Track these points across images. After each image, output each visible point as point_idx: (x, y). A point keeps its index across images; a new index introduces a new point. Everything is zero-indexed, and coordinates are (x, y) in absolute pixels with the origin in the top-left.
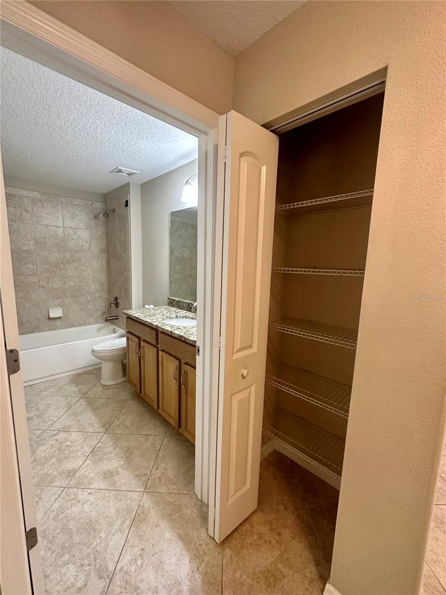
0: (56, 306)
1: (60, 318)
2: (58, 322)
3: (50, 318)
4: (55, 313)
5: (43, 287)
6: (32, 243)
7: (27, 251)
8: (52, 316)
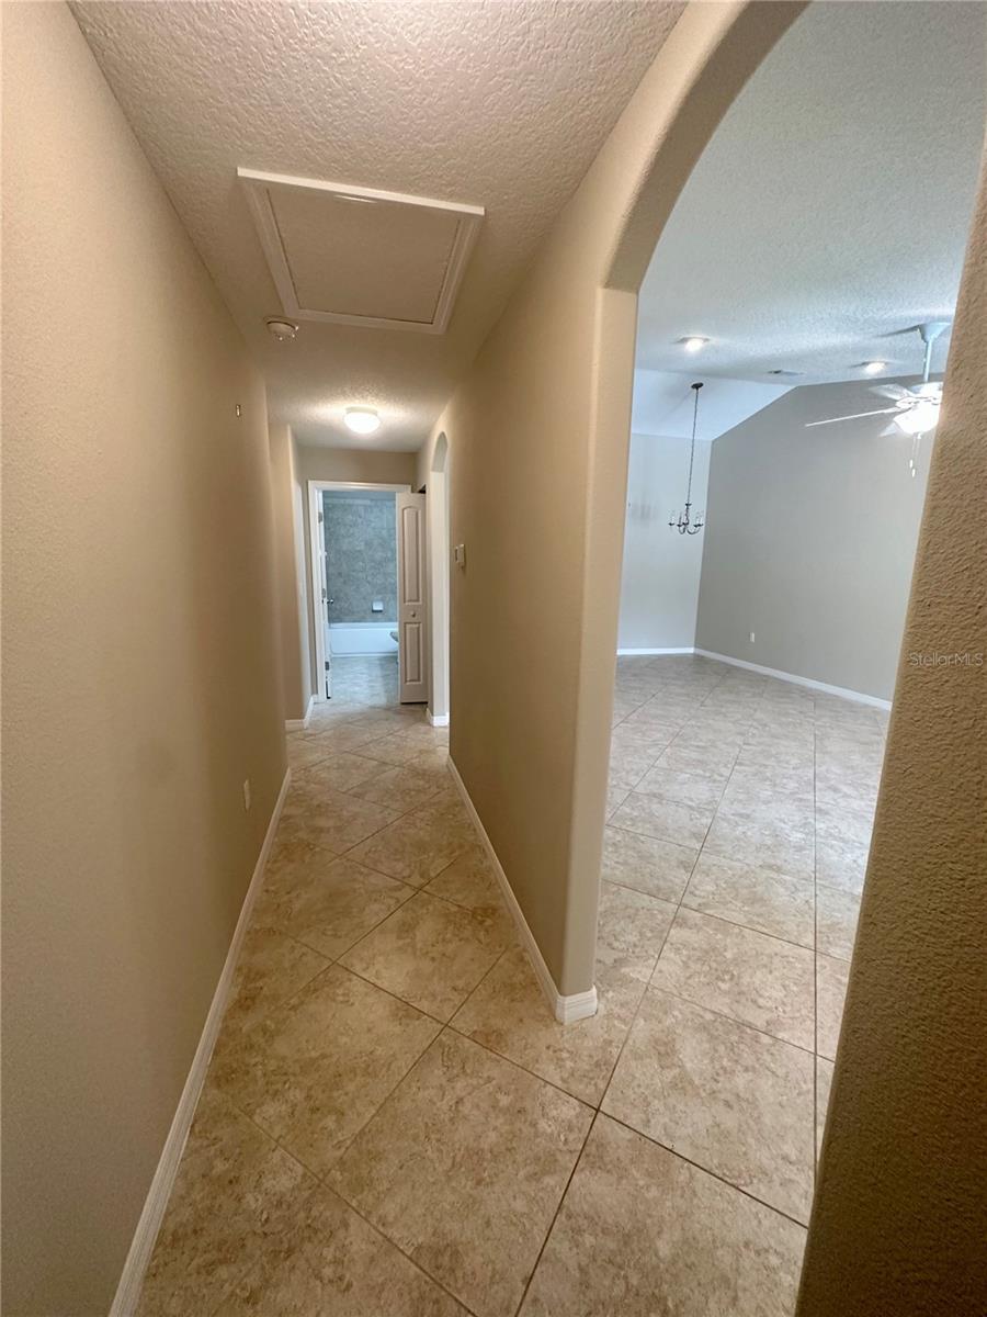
0: (378, 600)
1: (381, 611)
2: (380, 615)
3: (373, 611)
4: (378, 606)
5: (369, 582)
6: (363, 544)
7: (359, 551)
8: (375, 608)
